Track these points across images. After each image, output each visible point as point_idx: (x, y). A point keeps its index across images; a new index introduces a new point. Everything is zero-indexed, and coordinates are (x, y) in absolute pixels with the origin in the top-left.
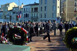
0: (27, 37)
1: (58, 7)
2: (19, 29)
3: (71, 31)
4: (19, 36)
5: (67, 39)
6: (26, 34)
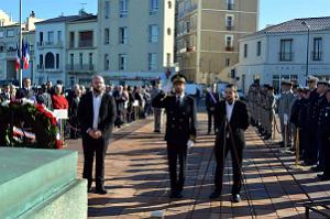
0: (58, 137)
1: (169, 30)
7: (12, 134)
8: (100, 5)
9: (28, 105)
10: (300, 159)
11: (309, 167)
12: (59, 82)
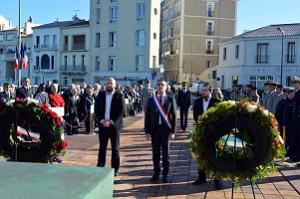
0: (63, 137)
2: (35, 109)
3: (215, 113)
4: (32, 134)
5: (201, 141)
6: (58, 127)
7: (16, 134)
8: (92, 11)
9: (33, 104)
10: (286, 156)
11: (295, 164)
12: (55, 82)
